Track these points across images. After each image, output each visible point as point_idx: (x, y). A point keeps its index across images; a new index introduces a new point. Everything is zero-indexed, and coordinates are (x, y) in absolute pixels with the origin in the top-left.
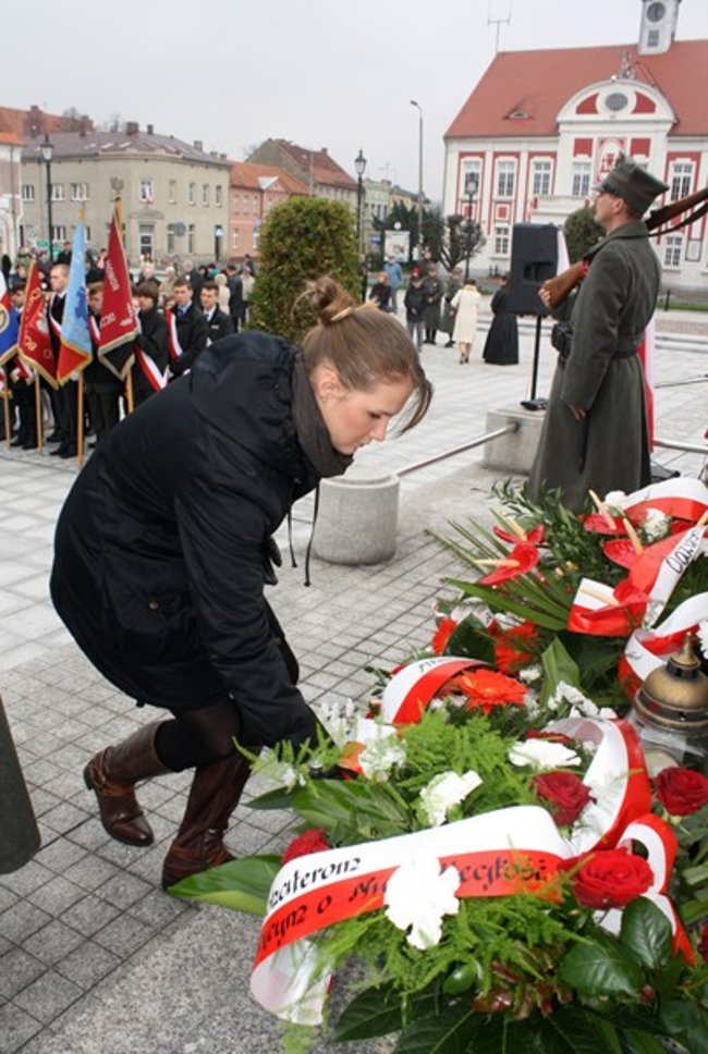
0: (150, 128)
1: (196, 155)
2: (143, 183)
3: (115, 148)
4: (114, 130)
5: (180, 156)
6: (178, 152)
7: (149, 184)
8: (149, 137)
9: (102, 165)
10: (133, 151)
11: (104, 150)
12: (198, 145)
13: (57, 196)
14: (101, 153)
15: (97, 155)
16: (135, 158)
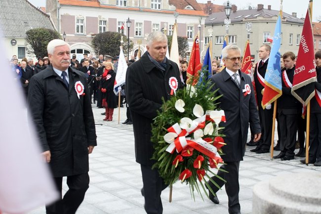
0: (269, 7)
1: (294, 19)
2: (265, 34)
3: (252, 17)
4: (250, 8)
5: (285, 20)
6: (284, 18)
7: (268, 34)
8: (269, 11)
9: (244, 26)
10: (261, 18)
11: (246, 18)
12: (294, 14)
13: (221, 42)
14: (244, 20)
15: (242, 21)
16: (262, 21)
